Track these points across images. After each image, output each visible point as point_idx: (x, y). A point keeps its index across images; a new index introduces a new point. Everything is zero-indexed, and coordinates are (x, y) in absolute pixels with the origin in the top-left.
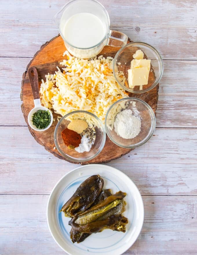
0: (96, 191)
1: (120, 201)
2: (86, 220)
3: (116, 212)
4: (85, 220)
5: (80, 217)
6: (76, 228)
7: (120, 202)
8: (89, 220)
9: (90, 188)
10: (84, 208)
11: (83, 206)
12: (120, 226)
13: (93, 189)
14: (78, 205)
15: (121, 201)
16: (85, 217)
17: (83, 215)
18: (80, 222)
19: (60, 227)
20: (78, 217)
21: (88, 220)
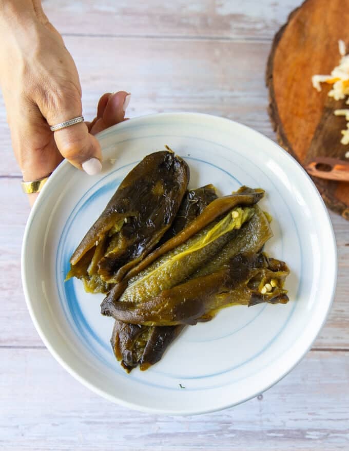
0: (171, 192)
1: (248, 210)
2: (156, 283)
3: (245, 246)
4: (152, 283)
5: (135, 280)
6: (129, 314)
7: (251, 213)
8: (165, 277)
9: (150, 187)
10: (141, 249)
11: (138, 243)
12: (268, 282)
13: (159, 189)
14: (120, 241)
15: (253, 209)
16: (149, 274)
17: (143, 269)
18: (138, 294)
19: (75, 327)
20: (129, 279)
21: (161, 282)
